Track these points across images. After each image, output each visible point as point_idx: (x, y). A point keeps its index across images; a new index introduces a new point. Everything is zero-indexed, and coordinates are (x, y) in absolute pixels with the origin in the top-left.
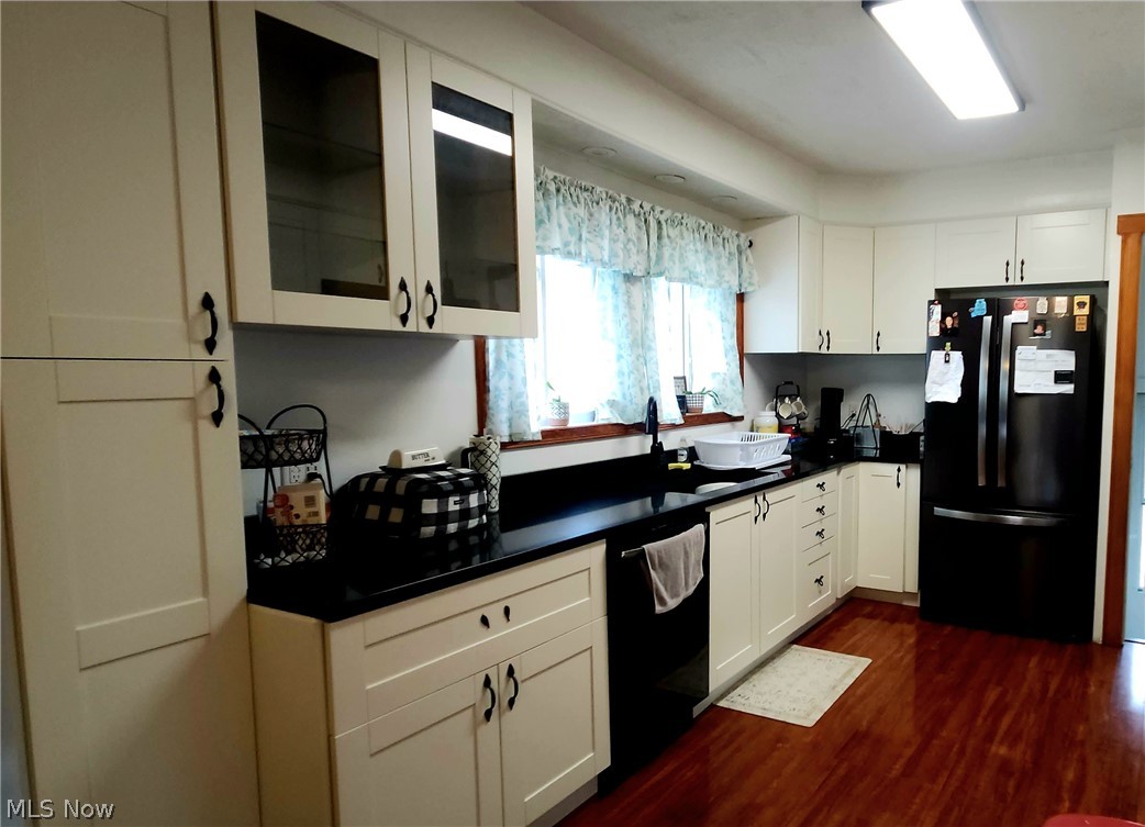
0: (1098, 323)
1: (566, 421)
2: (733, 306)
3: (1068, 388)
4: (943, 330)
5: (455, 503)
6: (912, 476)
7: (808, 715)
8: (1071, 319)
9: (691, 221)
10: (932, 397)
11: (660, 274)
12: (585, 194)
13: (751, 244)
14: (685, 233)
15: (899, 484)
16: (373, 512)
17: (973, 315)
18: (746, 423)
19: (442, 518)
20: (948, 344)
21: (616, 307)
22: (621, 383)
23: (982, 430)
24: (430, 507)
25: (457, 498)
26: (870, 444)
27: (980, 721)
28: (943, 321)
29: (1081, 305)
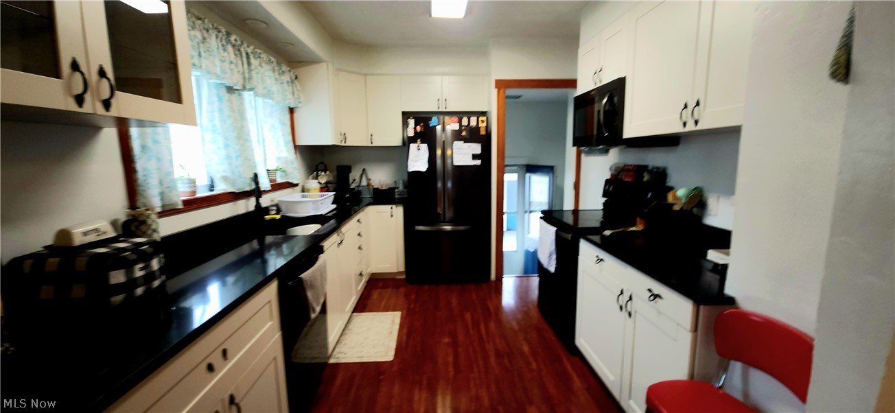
0: (489, 130)
1: (194, 193)
2: (288, 116)
3: (478, 162)
4: (416, 132)
5: (141, 269)
6: (399, 211)
7: (387, 353)
8: (477, 128)
9: (264, 56)
10: (411, 169)
11: (251, 89)
12: (200, 22)
13: (296, 78)
14: (263, 64)
15: (392, 216)
16: (47, 292)
17: (431, 125)
18: (299, 188)
19: (132, 283)
20: (419, 140)
21: (221, 111)
22: (230, 164)
23: (440, 185)
24: (118, 277)
25: (141, 265)
26: (367, 195)
27: (471, 332)
28: (415, 128)
29: (483, 121)
